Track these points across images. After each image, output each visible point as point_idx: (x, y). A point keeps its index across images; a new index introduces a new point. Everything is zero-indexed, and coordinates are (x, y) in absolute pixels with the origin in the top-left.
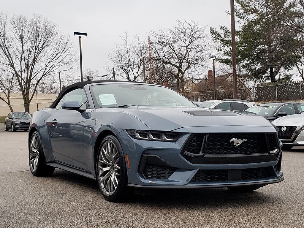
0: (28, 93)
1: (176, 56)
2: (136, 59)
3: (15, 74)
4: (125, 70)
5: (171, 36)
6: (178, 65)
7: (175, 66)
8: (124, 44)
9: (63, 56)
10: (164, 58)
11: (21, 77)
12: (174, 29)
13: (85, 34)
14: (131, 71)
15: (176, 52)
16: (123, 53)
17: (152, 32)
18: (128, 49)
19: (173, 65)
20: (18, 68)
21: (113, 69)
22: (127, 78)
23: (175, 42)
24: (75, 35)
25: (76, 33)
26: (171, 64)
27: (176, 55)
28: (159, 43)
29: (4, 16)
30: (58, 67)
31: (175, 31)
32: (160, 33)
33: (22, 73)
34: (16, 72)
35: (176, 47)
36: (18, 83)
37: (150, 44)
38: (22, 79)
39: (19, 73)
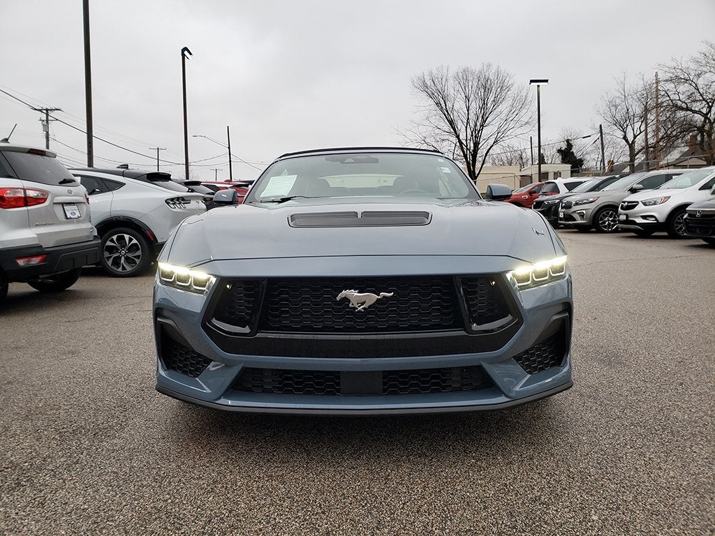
0: (474, 165)
1: (701, 98)
2: (637, 109)
3: (458, 144)
4: (620, 126)
5: (693, 66)
6: (704, 111)
7: (699, 112)
8: (621, 90)
9: (522, 114)
10: (679, 103)
11: (467, 146)
12: (698, 55)
13: (547, 81)
14: (630, 127)
15: (701, 91)
16: (618, 101)
17: (660, 65)
18: (626, 95)
19: (695, 112)
20: (462, 137)
21: (601, 125)
22: (622, 137)
23: (699, 76)
24: (532, 84)
25: (532, 81)
26: (691, 110)
27: (701, 95)
28: (671, 80)
29: (445, 70)
30: (513, 129)
31: (701, 58)
32: (674, 64)
33: (468, 141)
34: (460, 141)
35: (701, 82)
36: (462, 154)
37: (657, 83)
38: (467, 149)
39: (464, 142)
